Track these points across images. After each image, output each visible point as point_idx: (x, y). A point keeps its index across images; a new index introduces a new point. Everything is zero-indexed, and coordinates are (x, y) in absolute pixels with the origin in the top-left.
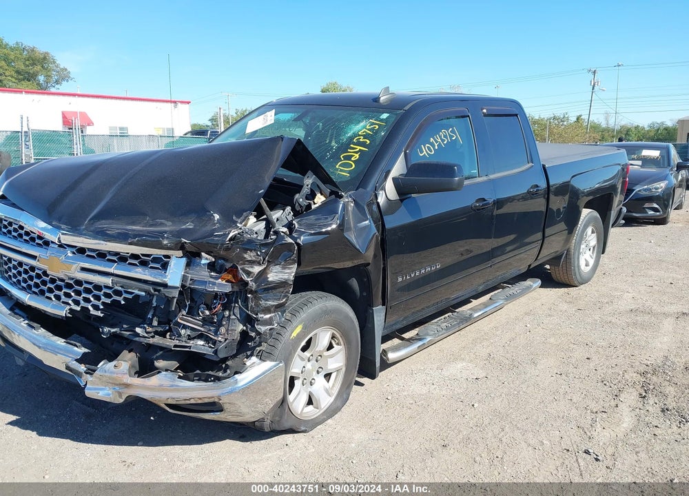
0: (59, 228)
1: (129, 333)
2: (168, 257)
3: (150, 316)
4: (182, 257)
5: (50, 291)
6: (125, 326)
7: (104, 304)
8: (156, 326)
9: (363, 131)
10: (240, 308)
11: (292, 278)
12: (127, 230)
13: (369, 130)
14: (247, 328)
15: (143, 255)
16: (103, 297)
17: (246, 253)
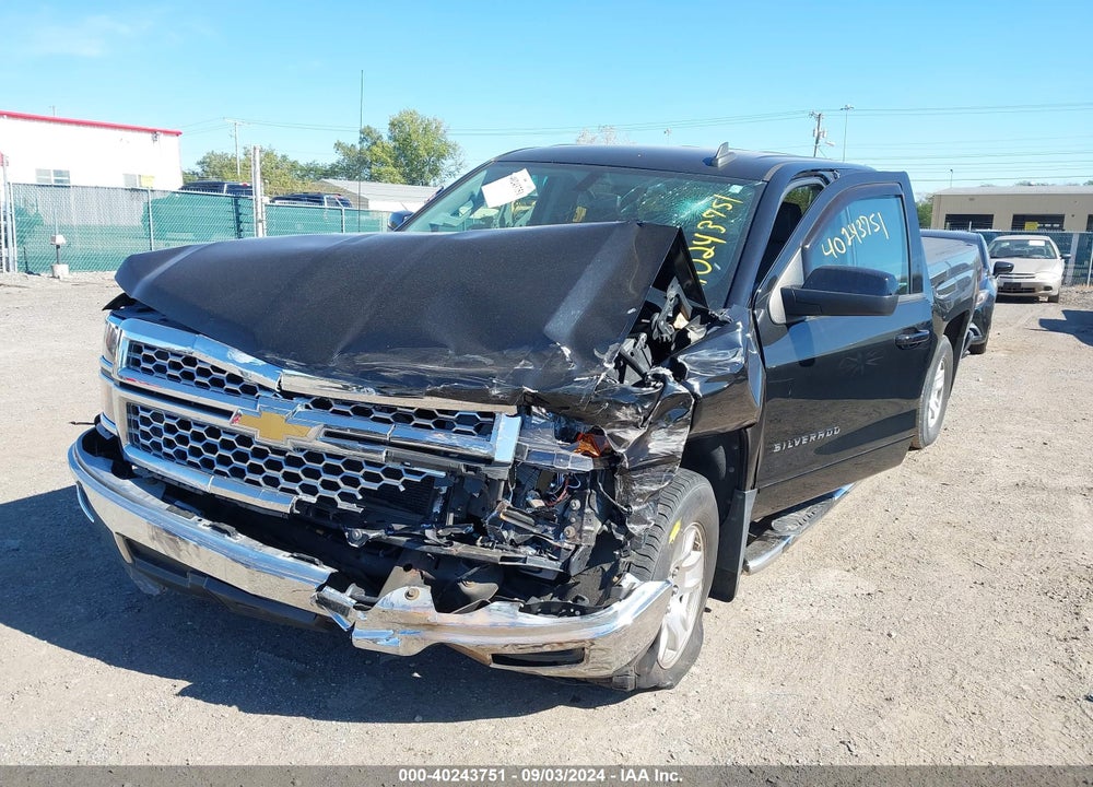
0: (282, 365)
1: (404, 539)
2: (492, 415)
3: (437, 509)
4: (515, 416)
5: (256, 469)
6: (397, 527)
7: (363, 491)
8: (450, 527)
9: (708, 212)
10: (600, 495)
11: (682, 449)
12: (420, 370)
13: (717, 210)
14: (609, 527)
15: (440, 411)
16: (362, 481)
17: (619, 410)
